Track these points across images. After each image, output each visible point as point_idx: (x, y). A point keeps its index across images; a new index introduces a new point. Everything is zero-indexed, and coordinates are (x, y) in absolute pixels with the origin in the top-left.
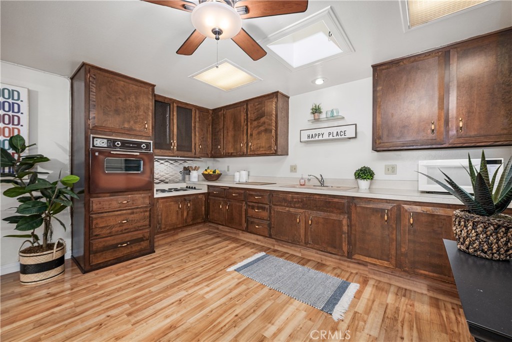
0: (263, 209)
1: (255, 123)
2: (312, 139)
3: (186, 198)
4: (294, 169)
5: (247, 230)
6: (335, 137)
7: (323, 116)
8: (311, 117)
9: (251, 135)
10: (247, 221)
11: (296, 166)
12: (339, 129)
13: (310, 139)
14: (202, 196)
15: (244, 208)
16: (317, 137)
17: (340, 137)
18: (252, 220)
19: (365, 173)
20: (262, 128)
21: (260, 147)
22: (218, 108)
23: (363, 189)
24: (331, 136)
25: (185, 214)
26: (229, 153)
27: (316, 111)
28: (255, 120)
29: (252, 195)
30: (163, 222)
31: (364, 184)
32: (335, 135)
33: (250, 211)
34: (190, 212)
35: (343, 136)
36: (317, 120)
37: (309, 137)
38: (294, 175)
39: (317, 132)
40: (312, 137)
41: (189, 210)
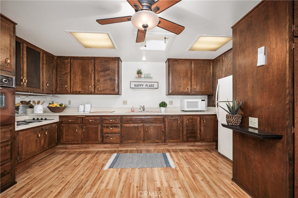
0: (116, 127)
1: (102, 73)
2: (137, 87)
3: (43, 127)
4: (125, 103)
5: (103, 142)
6: (149, 87)
7: (143, 76)
8: (137, 76)
9: (99, 81)
10: (102, 137)
11: (127, 101)
12: (151, 84)
13: (136, 87)
14: (55, 125)
15: (99, 128)
16: (140, 86)
17: (151, 87)
18: (107, 135)
19: (163, 105)
20: (108, 77)
21: (106, 89)
22: (64, 57)
23: (163, 111)
24: (147, 86)
25: (43, 141)
26: (76, 92)
27: (139, 73)
28: (102, 71)
29: (106, 119)
30: (23, 152)
31: (163, 109)
32: (149, 86)
33: (105, 130)
34: (47, 139)
35: (152, 87)
36: (140, 77)
37: (135, 85)
38: (125, 106)
39: (140, 83)
40: (137, 86)
41: (46, 138)
